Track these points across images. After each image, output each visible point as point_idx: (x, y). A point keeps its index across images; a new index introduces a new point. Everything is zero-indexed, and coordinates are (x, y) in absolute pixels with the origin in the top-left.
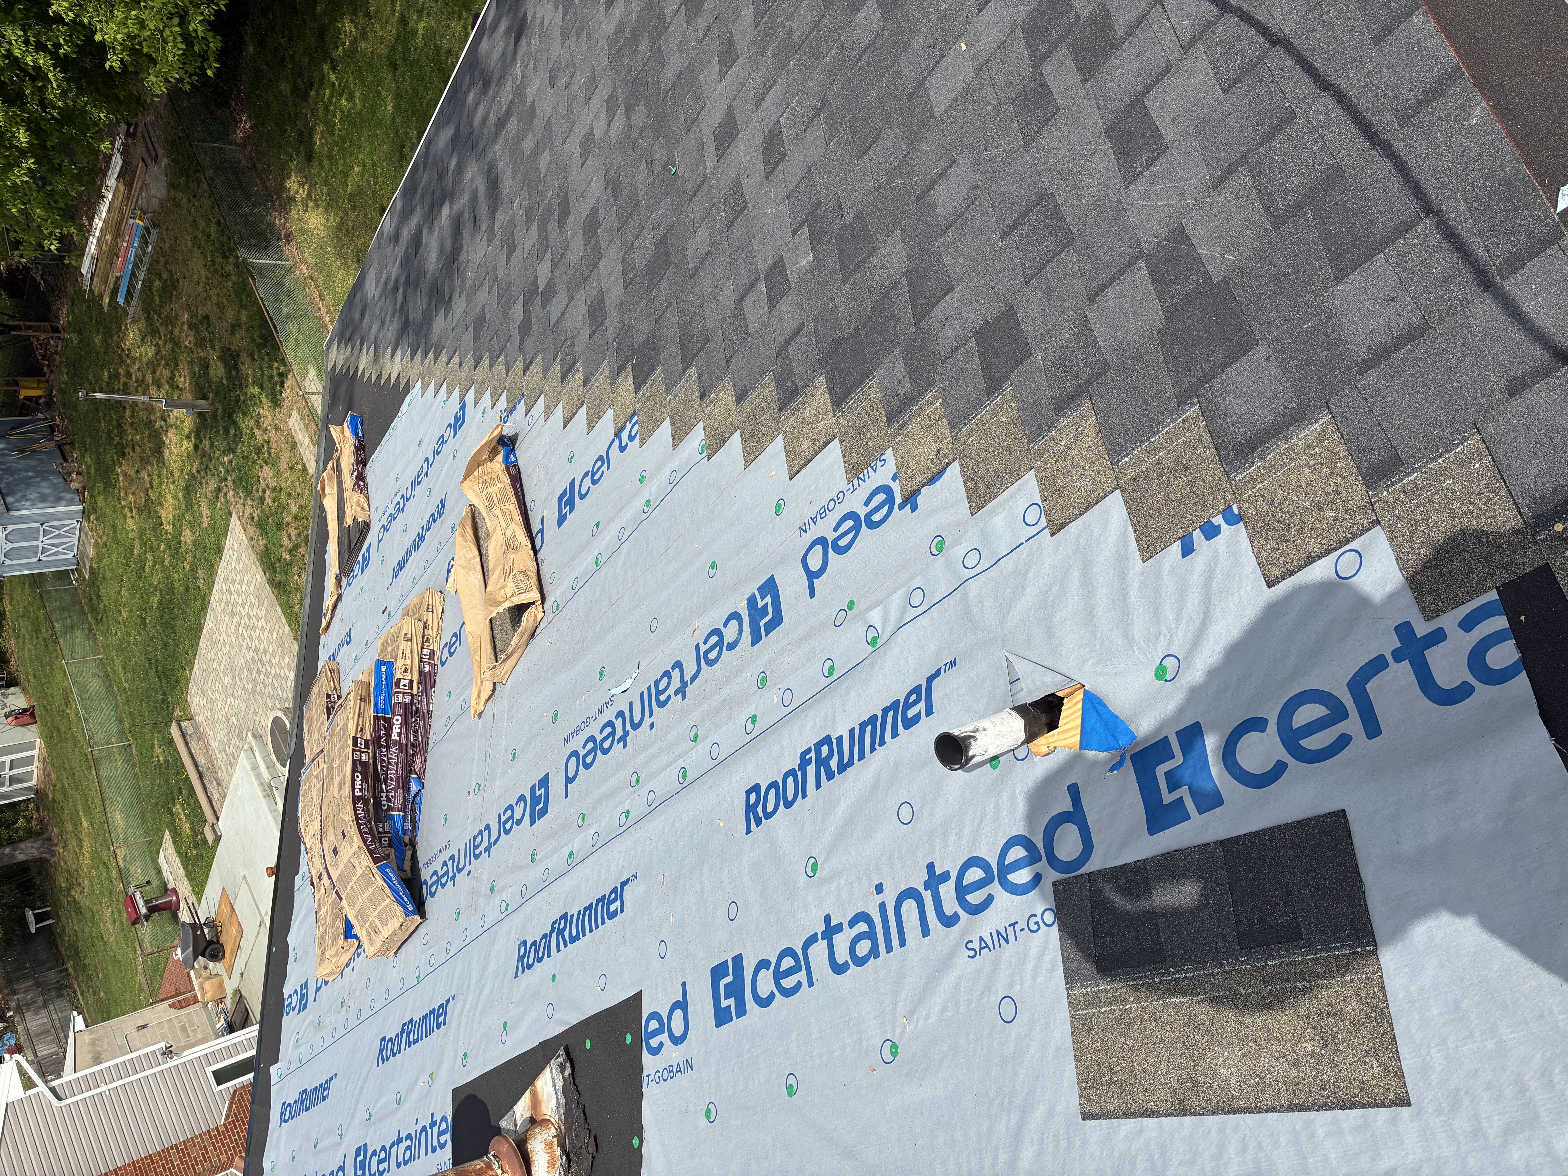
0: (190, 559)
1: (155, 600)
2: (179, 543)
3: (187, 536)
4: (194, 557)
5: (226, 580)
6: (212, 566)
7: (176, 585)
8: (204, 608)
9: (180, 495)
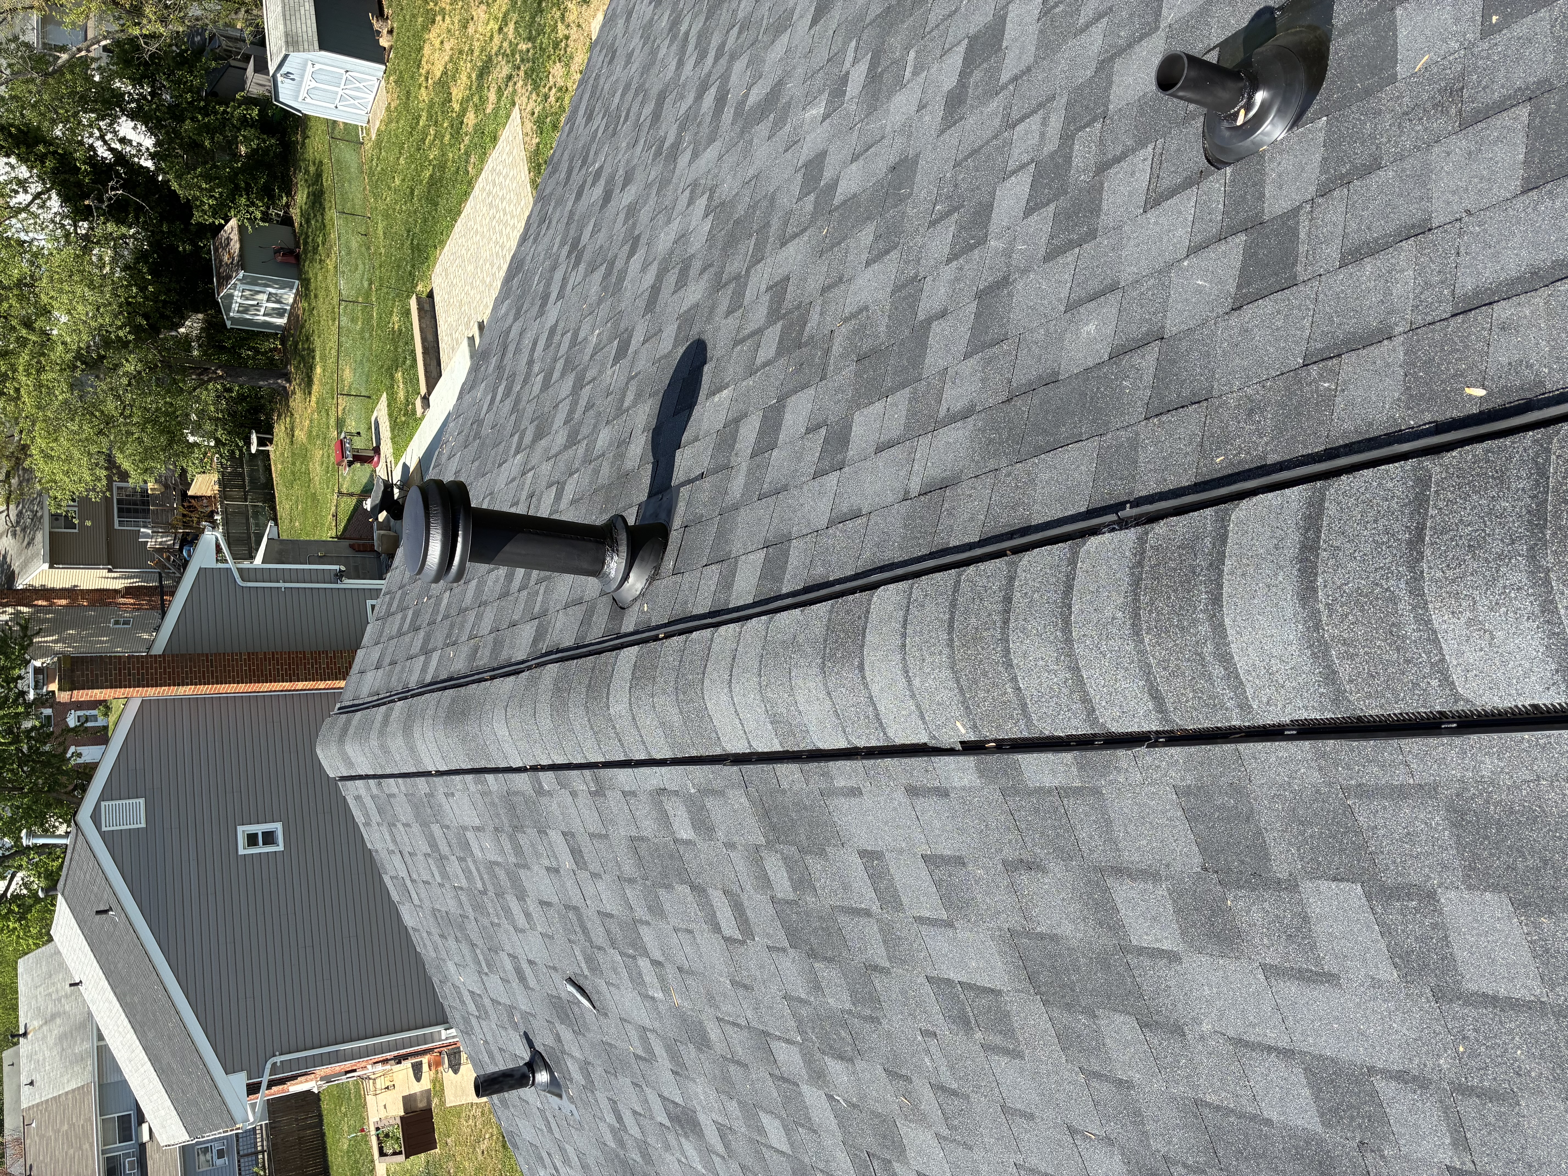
0: (467, 142)
1: (427, 174)
2: (462, 123)
3: (470, 119)
4: (471, 142)
5: (493, 170)
6: (485, 154)
7: (449, 164)
8: (467, 194)
9: (474, 76)
